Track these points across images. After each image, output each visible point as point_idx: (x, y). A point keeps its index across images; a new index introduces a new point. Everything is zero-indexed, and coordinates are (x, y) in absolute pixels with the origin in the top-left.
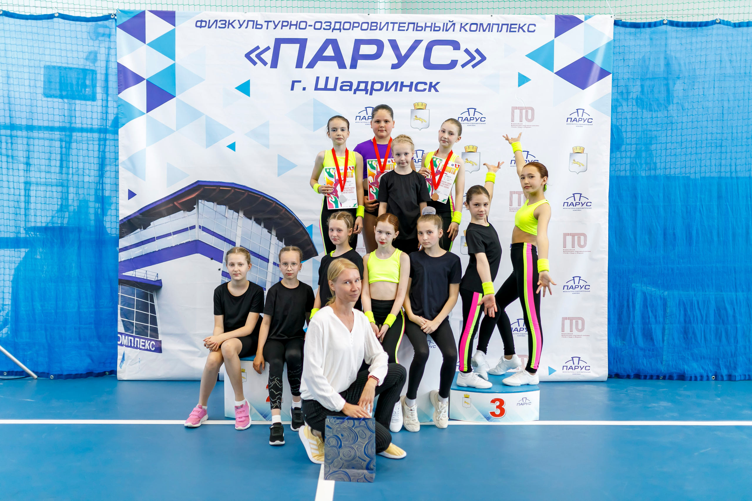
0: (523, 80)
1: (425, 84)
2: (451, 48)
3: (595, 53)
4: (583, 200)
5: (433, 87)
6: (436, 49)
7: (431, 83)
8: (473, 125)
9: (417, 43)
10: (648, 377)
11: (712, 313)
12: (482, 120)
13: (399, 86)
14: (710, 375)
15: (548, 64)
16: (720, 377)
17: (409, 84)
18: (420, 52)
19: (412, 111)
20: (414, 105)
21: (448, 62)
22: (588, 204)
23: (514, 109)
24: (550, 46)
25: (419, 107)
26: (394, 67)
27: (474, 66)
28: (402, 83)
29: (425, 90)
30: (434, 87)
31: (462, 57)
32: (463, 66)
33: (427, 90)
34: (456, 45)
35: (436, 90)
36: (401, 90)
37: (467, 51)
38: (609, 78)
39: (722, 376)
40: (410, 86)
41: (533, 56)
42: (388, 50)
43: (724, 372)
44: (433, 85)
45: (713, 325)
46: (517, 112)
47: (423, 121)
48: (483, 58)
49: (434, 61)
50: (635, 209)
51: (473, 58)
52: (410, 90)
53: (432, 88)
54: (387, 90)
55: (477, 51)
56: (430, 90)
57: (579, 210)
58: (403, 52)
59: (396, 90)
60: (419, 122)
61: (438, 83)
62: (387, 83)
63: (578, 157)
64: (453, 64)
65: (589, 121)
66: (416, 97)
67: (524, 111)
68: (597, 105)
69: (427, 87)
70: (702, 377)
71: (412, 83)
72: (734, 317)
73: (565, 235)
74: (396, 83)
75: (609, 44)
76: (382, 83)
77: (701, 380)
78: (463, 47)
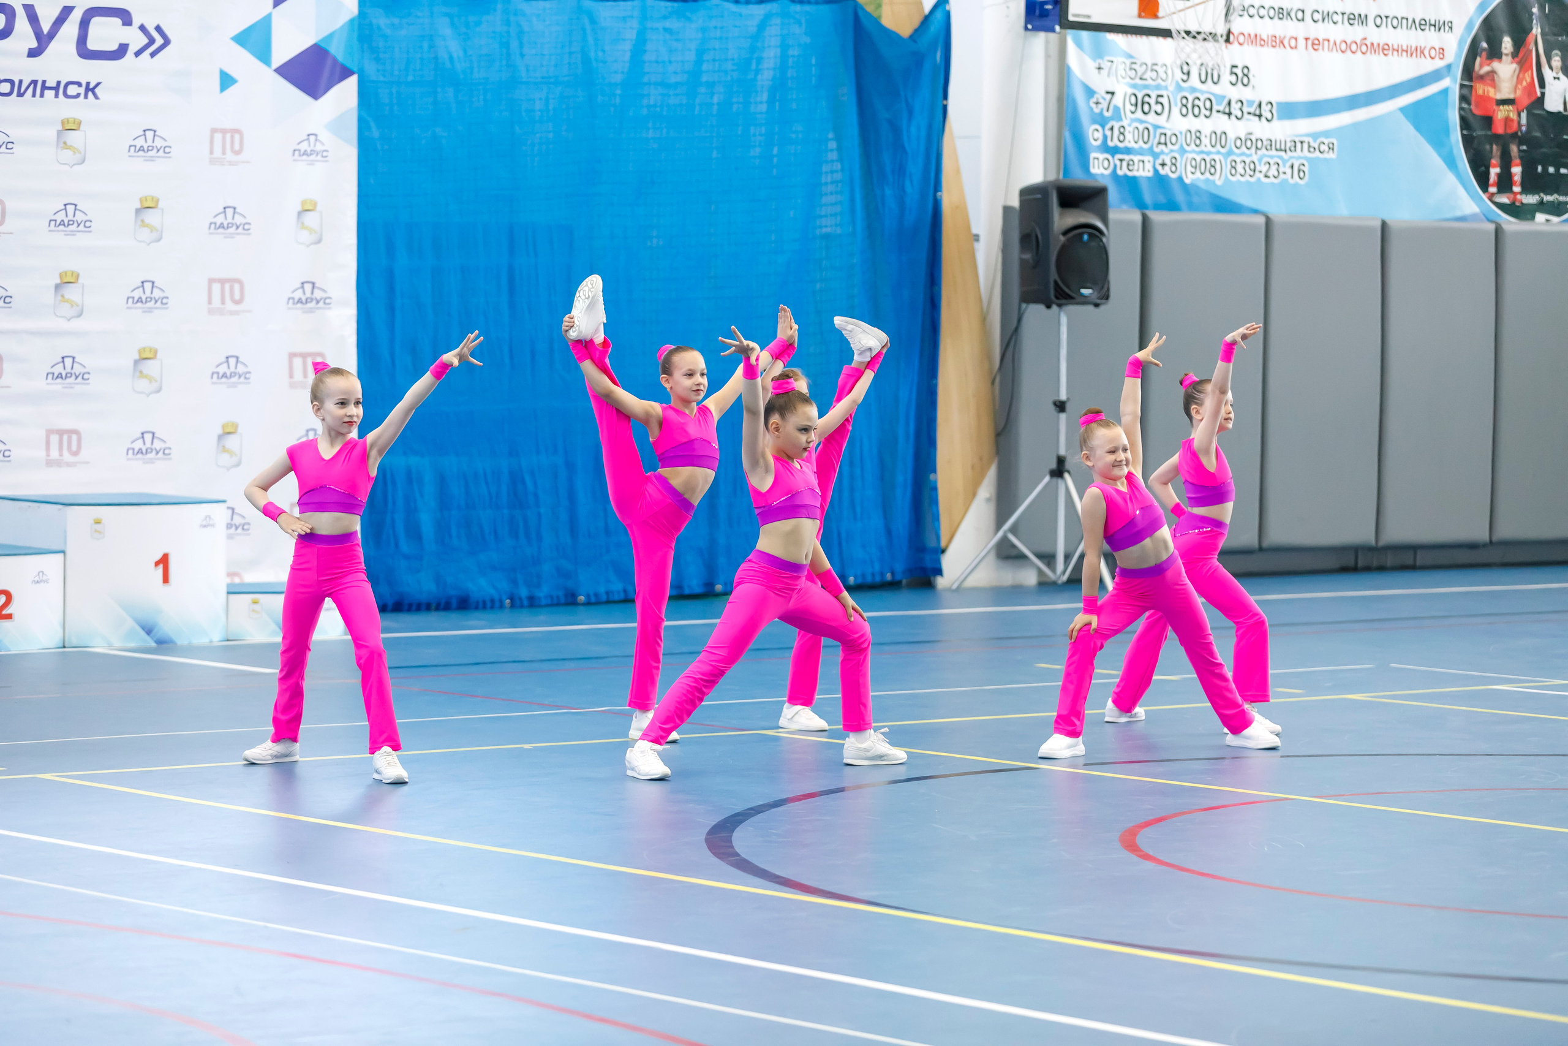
0: (226, 81)
1: (79, 84)
2: (117, 21)
3: (330, 37)
4: (318, 294)
5: (90, 90)
6: (96, 22)
7: (88, 84)
8: (152, 159)
9: (67, 11)
10: (414, 607)
11: (504, 488)
12: (166, 150)
13: (39, 87)
14: (504, 597)
15: (264, 56)
16: (518, 603)
17: (54, 85)
18: (70, 29)
19: (59, 133)
20: (63, 123)
21: (114, 47)
22: (326, 301)
23: (214, 131)
24: (266, 22)
25: (69, 126)
26: (33, 53)
27: (153, 55)
28: (44, 82)
29: (78, 96)
30: (93, 90)
31: (136, 40)
32: (138, 54)
33: (82, 96)
34: (125, 16)
35: (96, 97)
36: (42, 96)
37: (142, 28)
38: (353, 81)
39: (521, 599)
40: (56, 88)
41: (241, 39)
42: (22, 23)
43: (524, 592)
44: (91, 86)
45: (506, 511)
46: (218, 137)
47: (75, 150)
48: (167, 42)
49: (92, 45)
50: (391, 309)
51: (152, 41)
52: (57, 96)
53: (90, 94)
54: (20, 95)
55: (158, 29)
56: (86, 97)
57: (311, 311)
58: (46, 27)
59: (34, 95)
60: (69, 153)
61: (98, 84)
62: (21, 82)
63: (310, 219)
64: (121, 52)
65: (324, 154)
66: (64, 108)
67: (228, 136)
68: (335, 126)
69: (82, 90)
70: (492, 601)
71: (59, 83)
72: (536, 495)
73: (292, 355)
74: (35, 82)
75: (352, 21)
76: (12, 82)
77: (492, 607)
78: (137, 22)
